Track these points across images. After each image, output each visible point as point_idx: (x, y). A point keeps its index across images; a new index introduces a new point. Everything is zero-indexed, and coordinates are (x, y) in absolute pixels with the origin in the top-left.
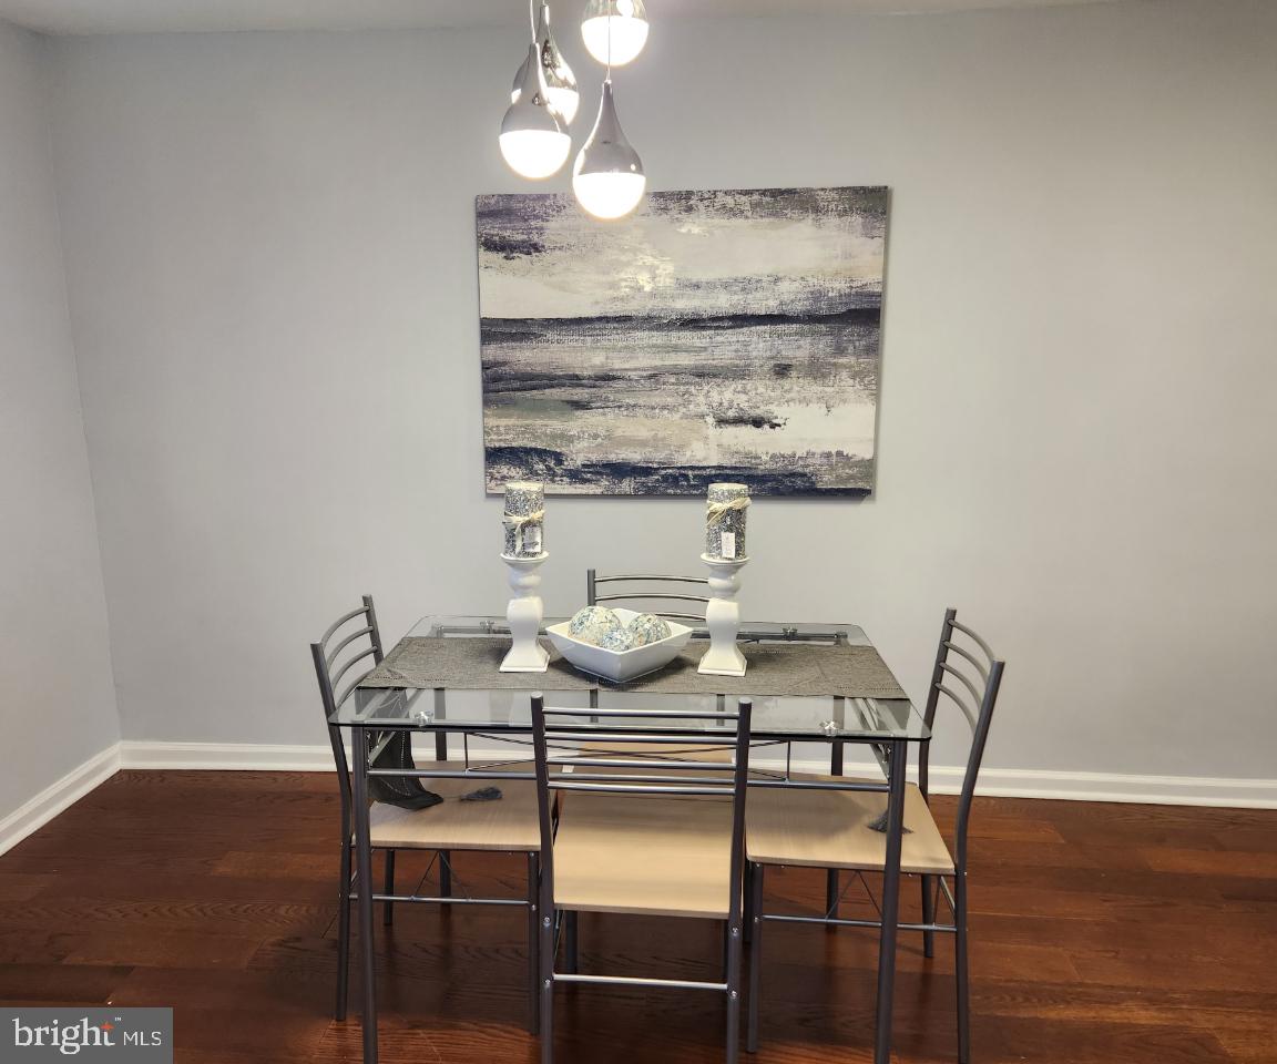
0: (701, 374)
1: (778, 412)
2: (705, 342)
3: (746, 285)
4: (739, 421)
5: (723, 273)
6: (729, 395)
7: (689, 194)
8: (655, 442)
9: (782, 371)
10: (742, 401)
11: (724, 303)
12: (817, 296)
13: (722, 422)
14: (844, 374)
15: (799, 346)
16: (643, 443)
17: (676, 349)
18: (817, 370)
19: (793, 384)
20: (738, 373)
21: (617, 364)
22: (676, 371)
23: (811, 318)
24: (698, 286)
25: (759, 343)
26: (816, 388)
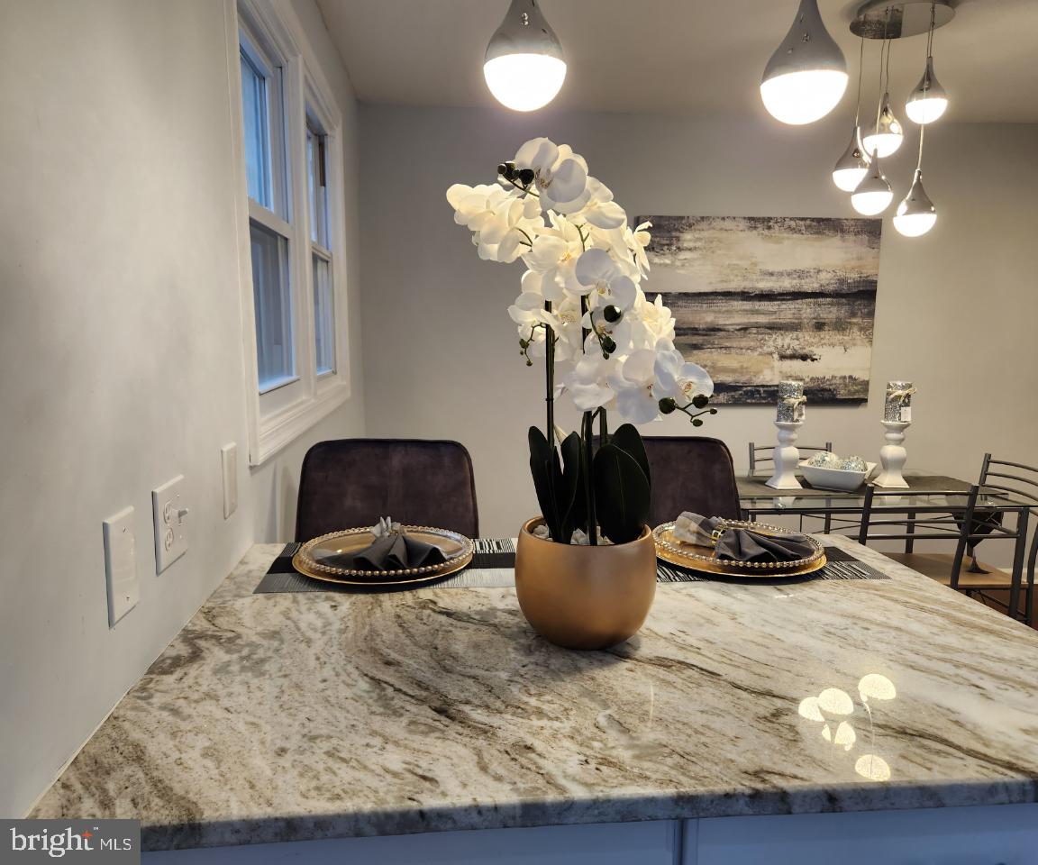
0: (773, 328)
1: (817, 351)
2: (775, 308)
3: (801, 274)
4: (792, 357)
5: (789, 268)
6: (787, 341)
7: (769, 219)
8: (742, 370)
9: (819, 326)
10: (795, 344)
11: (787, 284)
12: (842, 281)
13: (783, 357)
14: (855, 329)
15: (830, 312)
16: (734, 371)
17: (757, 312)
18: (840, 326)
19: (827, 335)
20: (794, 327)
21: (721, 321)
22: (758, 326)
23: (836, 295)
24: (772, 274)
25: (806, 310)
26: (838, 337)
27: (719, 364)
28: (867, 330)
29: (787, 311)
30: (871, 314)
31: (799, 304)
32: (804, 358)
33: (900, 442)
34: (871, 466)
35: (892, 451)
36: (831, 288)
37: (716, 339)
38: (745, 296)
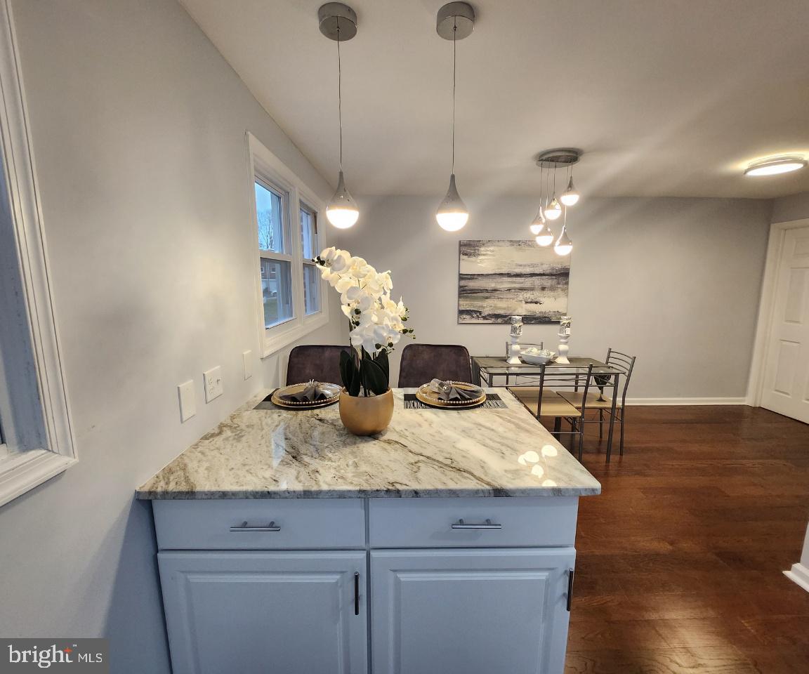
0: (522, 289)
1: (542, 300)
2: (523, 281)
3: (533, 265)
4: (531, 302)
5: (529, 263)
6: (529, 295)
7: (520, 241)
8: (508, 308)
9: (543, 289)
10: (532, 297)
11: (528, 270)
12: (553, 269)
13: (526, 303)
14: (560, 290)
15: (547, 282)
16: (504, 309)
17: (515, 282)
18: (552, 289)
19: (547, 292)
20: (532, 289)
21: (499, 286)
22: (515, 289)
23: (551, 275)
24: (521, 266)
25: (537, 281)
26: (552, 293)
27: (498, 305)
28: (565, 290)
29: (528, 282)
30: (567, 283)
31: (534, 278)
32: (536, 303)
33: (566, 343)
34: (552, 353)
35: (562, 347)
36: (548, 272)
37: (496, 294)
38: (509, 275)
